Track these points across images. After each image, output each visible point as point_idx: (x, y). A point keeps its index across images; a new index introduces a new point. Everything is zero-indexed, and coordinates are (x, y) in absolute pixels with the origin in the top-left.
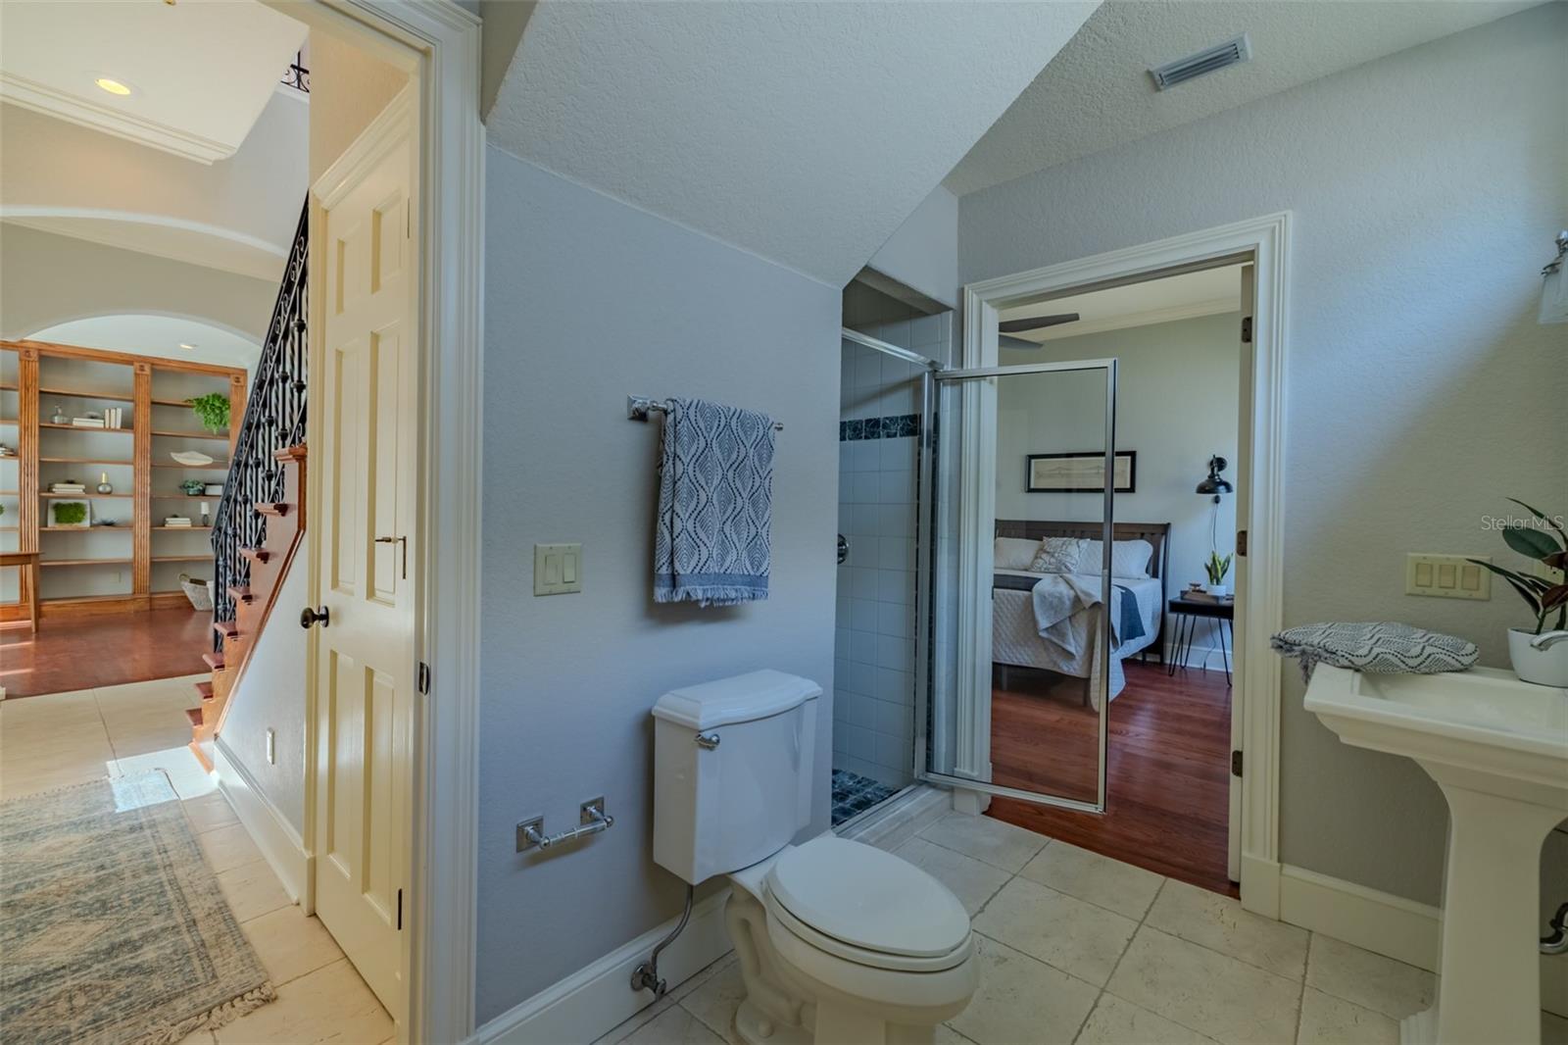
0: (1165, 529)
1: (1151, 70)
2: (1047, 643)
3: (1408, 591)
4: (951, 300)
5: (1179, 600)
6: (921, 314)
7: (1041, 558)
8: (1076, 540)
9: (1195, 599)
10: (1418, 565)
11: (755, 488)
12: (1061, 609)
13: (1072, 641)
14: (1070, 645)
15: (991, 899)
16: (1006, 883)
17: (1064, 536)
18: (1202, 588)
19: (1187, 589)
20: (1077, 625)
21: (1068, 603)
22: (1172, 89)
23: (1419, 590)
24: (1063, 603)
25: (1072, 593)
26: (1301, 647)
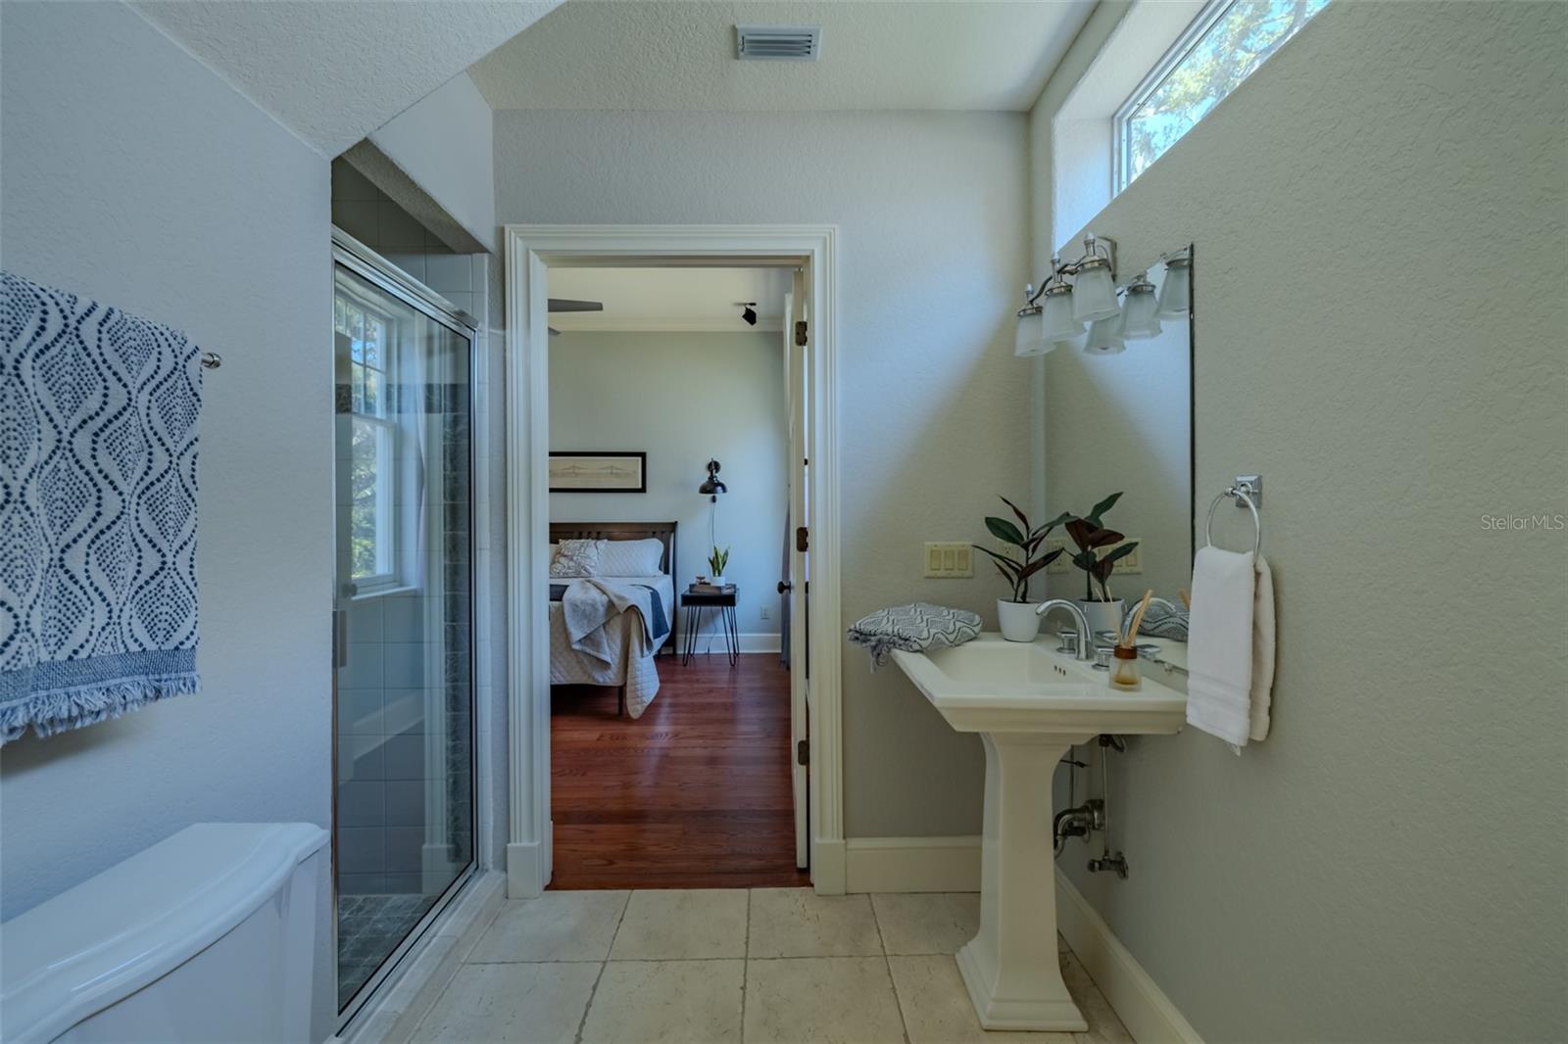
0: (673, 527)
1: (737, 26)
2: (581, 656)
3: (926, 575)
4: (487, 239)
5: (688, 593)
6: (444, 249)
7: (559, 562)
8: (594, 541)
9: (701, 591)
10: (932, 552)
11: (153, 476)
12: (595, 617)
13: (607, 650)
14: (605, 653)
15: (586, 1014)
16: (598, 980)
17: (580, 538)
18: (707, 580)
19: (694, 582)
20: (611, 632)
21: (601, 610)
22: (747, 62)
23: (932, 573)
24: (596, 610)
25: (605, 597)
26: (876, 637)
